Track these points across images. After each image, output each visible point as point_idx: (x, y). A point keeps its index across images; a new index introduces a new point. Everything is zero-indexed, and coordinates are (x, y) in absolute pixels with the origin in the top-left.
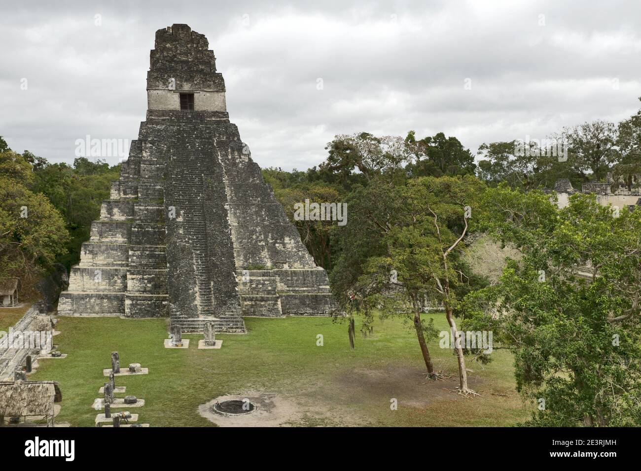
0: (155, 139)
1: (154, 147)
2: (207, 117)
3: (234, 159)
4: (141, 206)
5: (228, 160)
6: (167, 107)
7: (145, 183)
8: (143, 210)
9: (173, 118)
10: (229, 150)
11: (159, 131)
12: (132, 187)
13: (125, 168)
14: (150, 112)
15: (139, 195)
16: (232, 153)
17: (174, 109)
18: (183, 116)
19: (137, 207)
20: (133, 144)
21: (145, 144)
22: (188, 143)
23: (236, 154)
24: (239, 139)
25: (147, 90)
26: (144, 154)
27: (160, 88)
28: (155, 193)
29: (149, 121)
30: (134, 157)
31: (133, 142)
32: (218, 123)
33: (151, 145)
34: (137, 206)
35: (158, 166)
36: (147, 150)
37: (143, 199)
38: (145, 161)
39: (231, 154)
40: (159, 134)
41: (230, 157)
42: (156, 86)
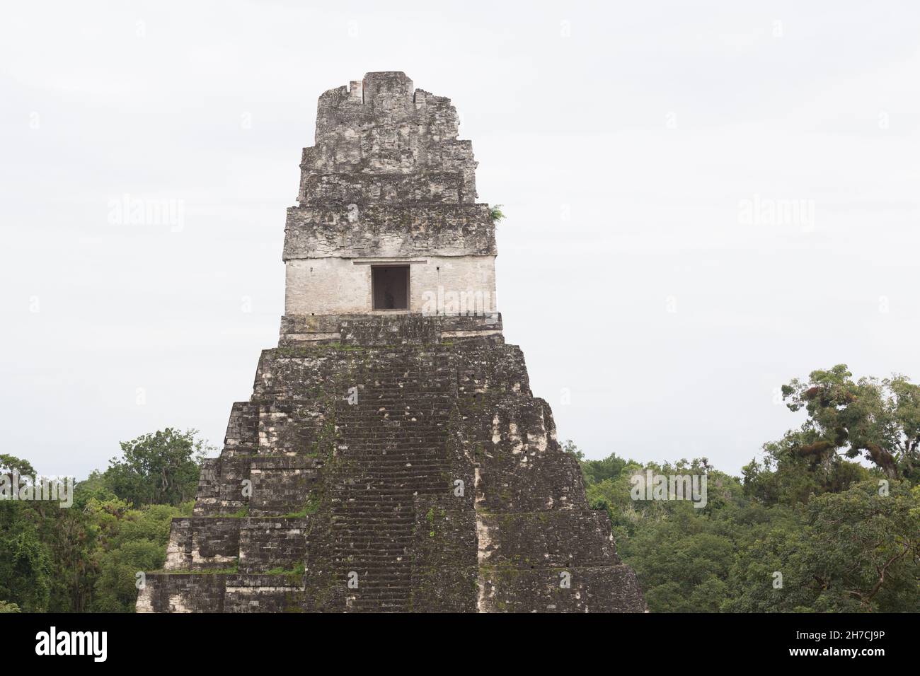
0: (295, 397)
1: (290, 420)
2: (443, 329)
3: (506, 444)
4: (244, 586)
5: (490, 447)
6: (333, 307)
7: (259, 521)
8: (248, 598)
9: (349, 336)
10: (496, 421)
11: (308, 372)
12: (226, 533)
13: (208, 482)
14: (290, 322)
15: (242, 555)
16: (504, 428)
17: (356, 312)
18: (378, 329)
19: (232, 590)
20: (236, 413)
21: (268, 411)
22: (382, 404)
23: (514, 431)
24: (525, 388)
25: (285, 260)
26: (263, 440)
27: (319, 253)
28: (284, 550)
29: (286, 347)
30: (237, 449)
31: (237, 407)
32: (471, 344)
33: (283, 415)
34: (232, 586)
35: (298, 472)
36: (271, 429)
37: (252, 566)
38: (263, 460)
39: (500, 431)
40: (308, 382)
41: (496, 439)
42: (308, 249)
